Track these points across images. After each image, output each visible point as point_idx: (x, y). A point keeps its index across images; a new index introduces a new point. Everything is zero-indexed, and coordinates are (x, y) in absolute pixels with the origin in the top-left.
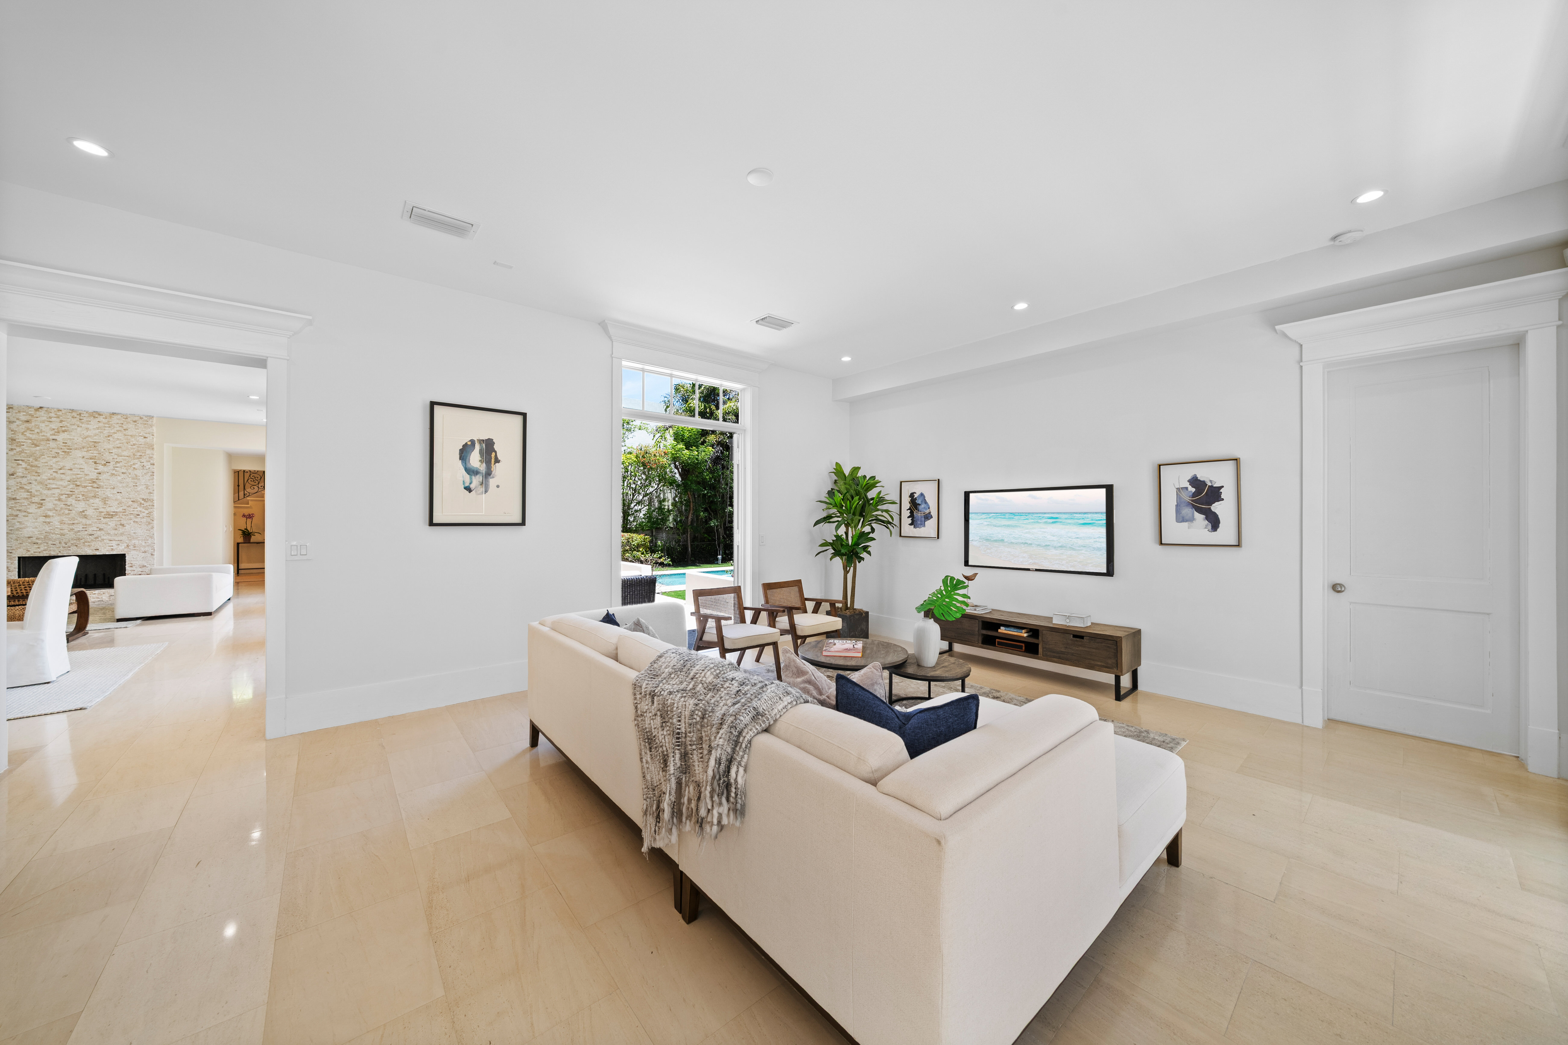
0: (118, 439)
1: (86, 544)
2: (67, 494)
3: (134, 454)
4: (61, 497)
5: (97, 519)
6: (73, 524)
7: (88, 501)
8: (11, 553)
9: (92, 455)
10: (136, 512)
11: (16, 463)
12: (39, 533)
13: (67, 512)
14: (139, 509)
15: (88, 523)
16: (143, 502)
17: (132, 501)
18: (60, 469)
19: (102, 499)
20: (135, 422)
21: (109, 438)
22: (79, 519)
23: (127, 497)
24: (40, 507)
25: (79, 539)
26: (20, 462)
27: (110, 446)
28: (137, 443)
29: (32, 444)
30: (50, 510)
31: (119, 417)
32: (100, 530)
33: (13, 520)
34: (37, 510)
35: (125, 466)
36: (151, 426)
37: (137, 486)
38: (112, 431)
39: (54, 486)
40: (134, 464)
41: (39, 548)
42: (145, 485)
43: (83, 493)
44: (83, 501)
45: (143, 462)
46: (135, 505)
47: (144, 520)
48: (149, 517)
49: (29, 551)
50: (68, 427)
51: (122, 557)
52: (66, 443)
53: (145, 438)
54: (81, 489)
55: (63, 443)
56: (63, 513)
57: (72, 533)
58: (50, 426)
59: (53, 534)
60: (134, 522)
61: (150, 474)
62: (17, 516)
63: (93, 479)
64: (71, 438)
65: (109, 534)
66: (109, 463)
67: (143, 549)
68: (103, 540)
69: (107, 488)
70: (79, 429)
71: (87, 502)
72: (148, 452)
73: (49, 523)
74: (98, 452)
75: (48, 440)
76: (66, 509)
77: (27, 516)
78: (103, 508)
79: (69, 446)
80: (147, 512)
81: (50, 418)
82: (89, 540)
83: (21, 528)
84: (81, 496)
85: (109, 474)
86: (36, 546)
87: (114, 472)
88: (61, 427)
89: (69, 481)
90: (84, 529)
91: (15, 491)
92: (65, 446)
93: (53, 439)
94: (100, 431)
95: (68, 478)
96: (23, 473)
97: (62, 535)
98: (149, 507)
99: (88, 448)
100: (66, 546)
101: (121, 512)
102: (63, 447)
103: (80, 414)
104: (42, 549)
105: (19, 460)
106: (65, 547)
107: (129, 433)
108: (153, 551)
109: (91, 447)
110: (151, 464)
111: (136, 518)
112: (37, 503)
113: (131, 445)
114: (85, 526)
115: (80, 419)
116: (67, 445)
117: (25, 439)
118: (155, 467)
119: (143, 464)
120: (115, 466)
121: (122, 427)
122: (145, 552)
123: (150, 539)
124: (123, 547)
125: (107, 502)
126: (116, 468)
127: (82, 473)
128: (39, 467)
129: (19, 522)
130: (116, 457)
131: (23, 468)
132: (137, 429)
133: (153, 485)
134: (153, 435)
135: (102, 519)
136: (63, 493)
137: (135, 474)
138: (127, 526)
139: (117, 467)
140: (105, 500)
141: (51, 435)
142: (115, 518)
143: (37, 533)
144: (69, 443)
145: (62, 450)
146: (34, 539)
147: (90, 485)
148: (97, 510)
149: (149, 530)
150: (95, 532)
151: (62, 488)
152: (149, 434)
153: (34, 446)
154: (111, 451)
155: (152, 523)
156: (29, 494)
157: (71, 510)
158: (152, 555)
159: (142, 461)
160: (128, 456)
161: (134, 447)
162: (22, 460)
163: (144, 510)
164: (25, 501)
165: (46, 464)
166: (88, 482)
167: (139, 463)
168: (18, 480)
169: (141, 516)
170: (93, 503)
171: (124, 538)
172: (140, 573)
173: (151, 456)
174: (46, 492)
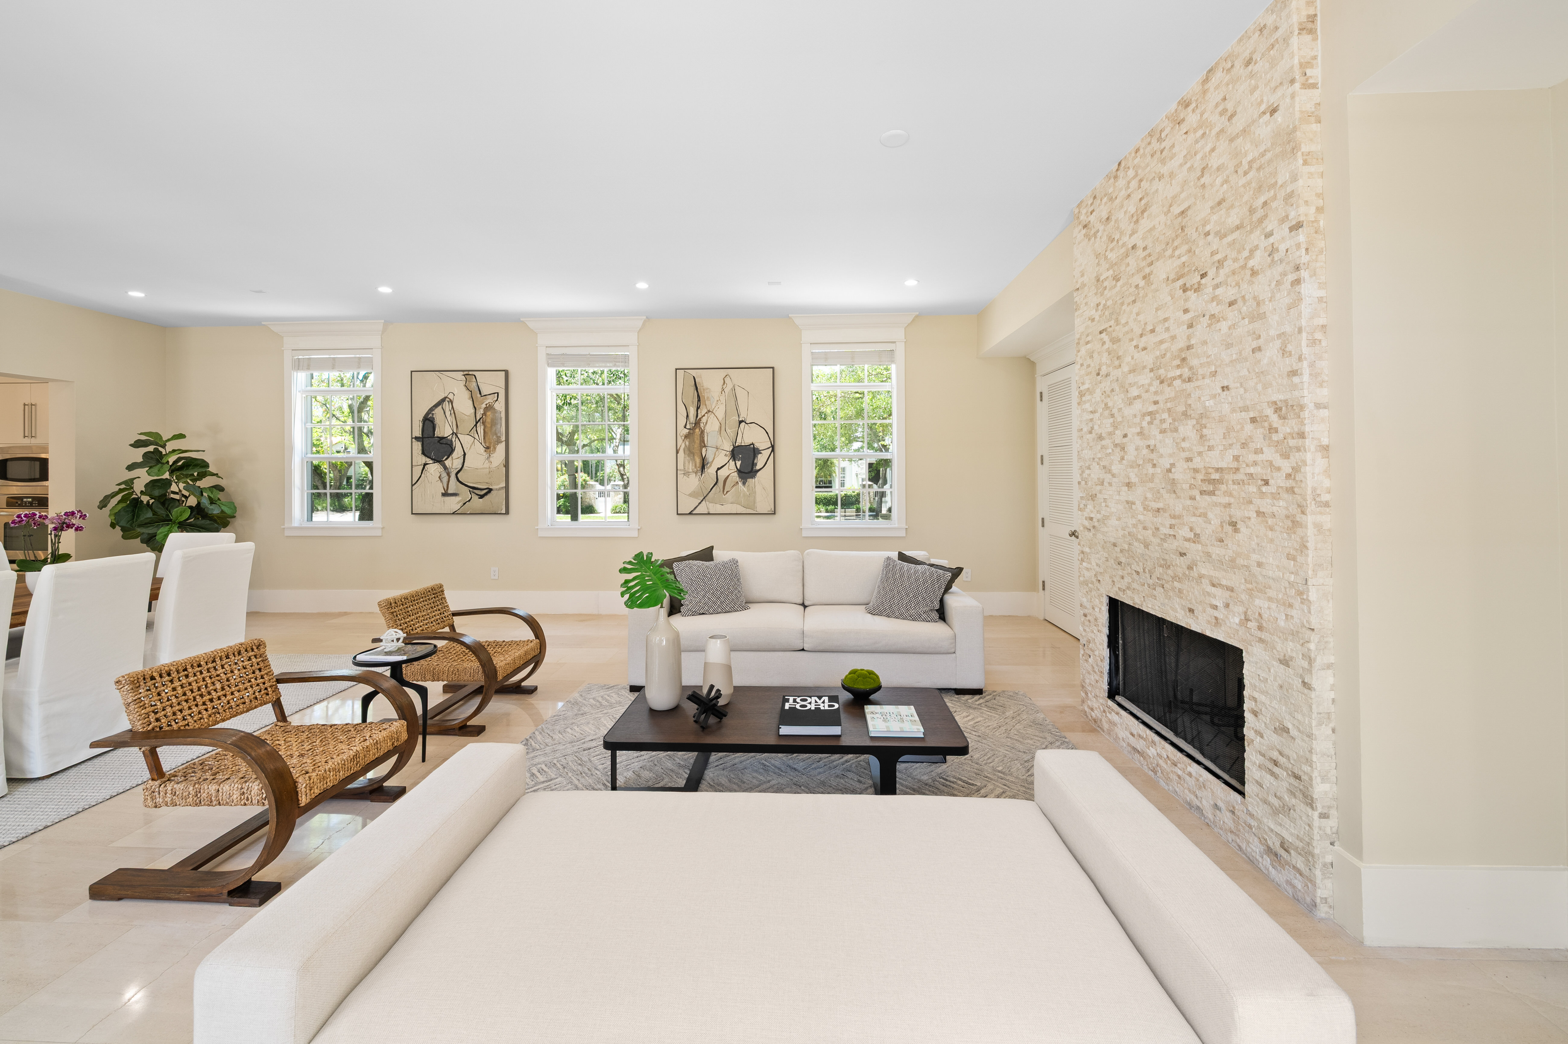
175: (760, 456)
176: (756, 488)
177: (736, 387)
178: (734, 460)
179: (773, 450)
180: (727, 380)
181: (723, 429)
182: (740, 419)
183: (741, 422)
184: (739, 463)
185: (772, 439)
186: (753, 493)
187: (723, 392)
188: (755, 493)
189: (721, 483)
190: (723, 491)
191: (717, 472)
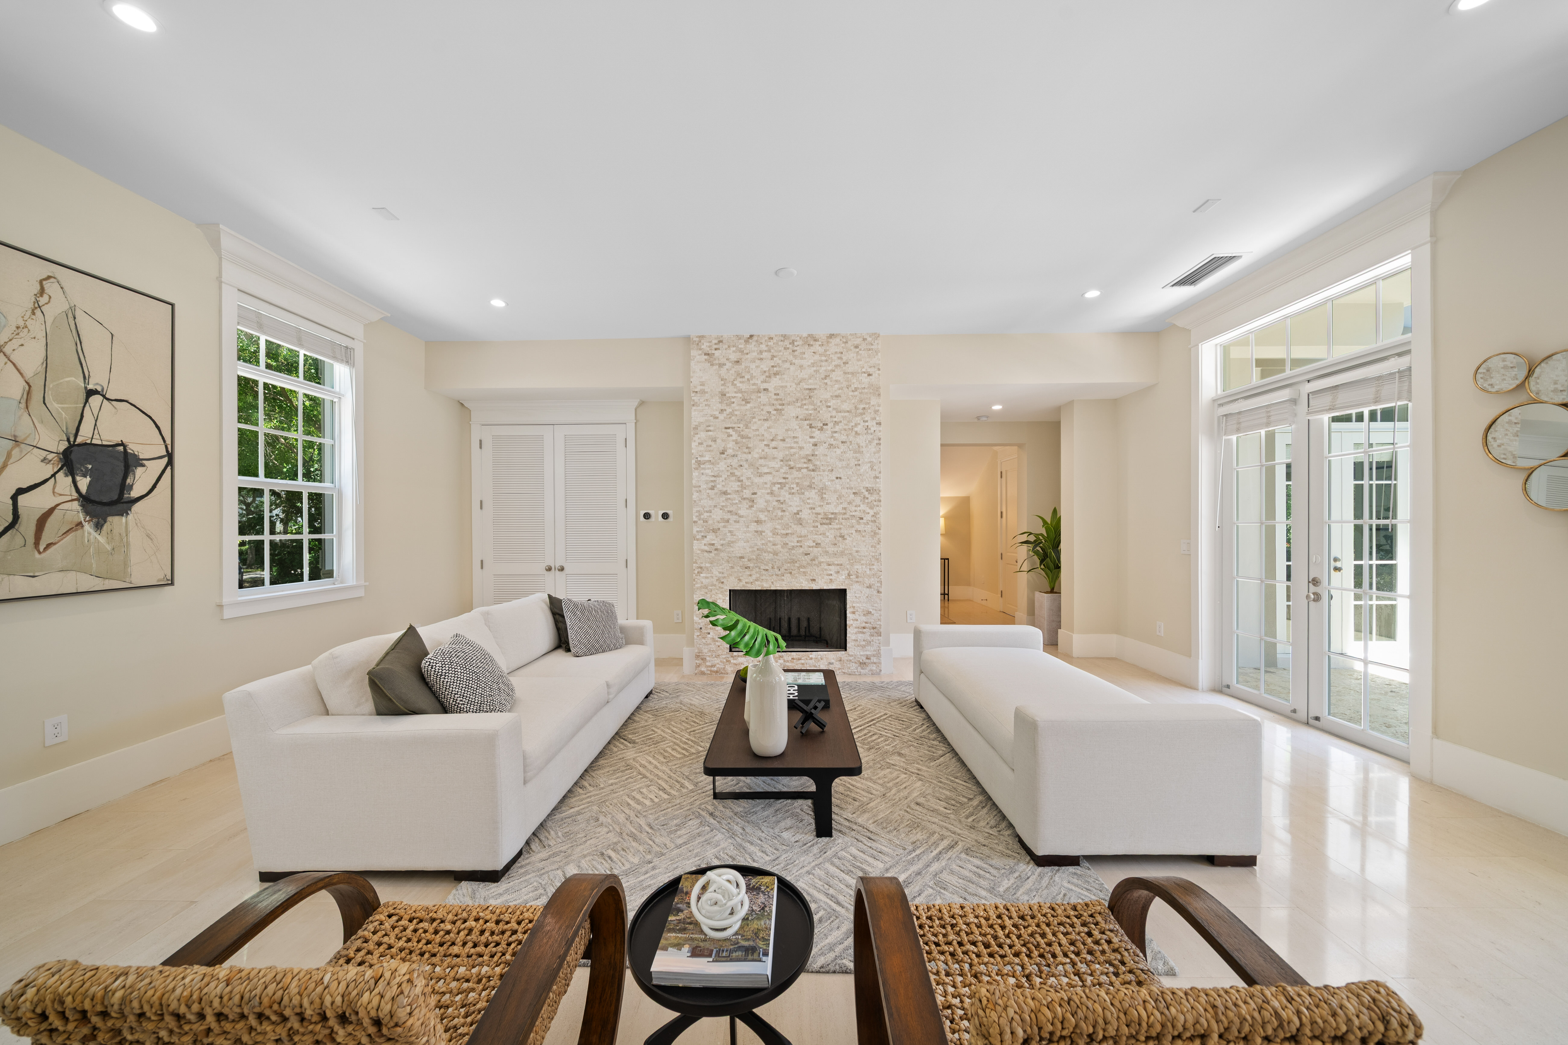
0: (836, 381)
1: (801, 570)
2: (780, 483)
3: (856, 407)
4: (774, 488)
5: (814, 527)
6: (787, 534)
7: (803, 494)
8: (723, 584)
9: (807, 412)
10: (857, 514)
11: (727, 433)
12: (751, 550)
13: (780, 514)
14: (863, 507)
15: (803, 533)
16: (866, 494)
17: (854, 493)
18: (772, 440)
19: (819, 491)
20: (857, 347)
21: (826, 381)
22: (793, 526)
23: (848, 486)
24: (752, 506)
25: (793, 562)
26: (730, 431)
27: (827, 395)
28: (859, 386)
29: (743, 400)
30: (762, 511)
31: (837, 340)
32: (818, 545)
34: (748, 511)
35: (845, 430)
36: (877, 352)
37: (859, 465)
38: (830, 368)
39: (766, 470)
40: (856, 425)
41: (751, 575)
42: (870, 462)
43: (797, 481)
44: (797, 495)
45: (867, 421)
46: (858, 500)
47: (868, 528)
48: (875, 521)
49: (740, 580)
50: (780, 367)
51: (841, 594)
52: (778, 394)
53: (869, 375)
54: (795, 474)
55: (775, 394)
56: (776, 516)
57: (786, 550)
58: (762, 366)
59: (765, 552)
60: (856, 531)
61: (876, 442)
62: (728, 521)
63: (808, 455)
64: (784, 384)
65: (827, 552)
66: (827, 425)
67: (867, 582)
68: (820, 563)
69: (824, 471)
70: (792, 368)
71: (802, 496)
72: (874, 401)
73: (762, 532)
74: (813, 407)
75: (759, 392)
76: (779, 508)
77: (738, 522)
78: (820, 506)
79: (781, 400)
80: (872, 512)
81: (761, 352)
82: (804, 563)
83: (733, 542)
84: (794, 486)
85: (826, 445)
86: (748, 572)
87: (832, 441)
88: (773, 366)
89: (782, 461)
90: (799, 544)
91: (725, 479)
92: (777, 400)
93: (764, 390)
94: (815, 368)
95: (780, 455)
96: (733, 449)
97: (776, 553)
98: (875, 503)
99: (802, 400)
100: (780, 573)
101: (840, 513)
102: (775, 402)
103: (793, 343)
104: (754, 577)
105: (728, 428)
106: (777, 575)
107: (850, 368)
108: (879, 585)
109: (805, 399)
110: (877, 424)
111: (859, 523)
112: (748, 499)
113: (853, 391)
114: (800, 539)
115: (794, 351)
116: (778, 397)
117: (735, 392)
118: (881, 429)
119: (867, 424)
120: (833, 430)
121: (840, 358)
122: (870, 587)
123: (876, 564)
124: (844, 577)
125: (824, 496)
126: (835, 435)
127: (795, 445)
128: (750, 438)
129: (730, 532)
130: (834, 413)
131: (733, 441)
132: (859, 360)
133: (880, 462)
134: (879, 369)
135: (819, 526)
136: (775, 481)
137: (858, 444)
138: (848, 538)
139: (836, 432)
140: (822, 492)
141: (762, 382)
142: (835, 525)
143: (748, 550)
144: (782, 396)
145: (774, 407)
146: (746, 560)
147: (805, 466)
148: (814, 511)
149: (875, 547)
150: (811, 549)
151: (774, 473)
152: (874, 367)
153: (744, 402)
154: (829, 404)
155: (878, 534)
156: (740, 483)
157: (784, 511)
158: (878, 592)
159: (866, 419)
160: (848, 412)
161: (856, 393)
162: (733, 428)
163: (868, 510)
165: (757, 433)
166: (803, 460)
167: (862, 424)
168: (729, 461)
169: (864, 521)
170: (809, 499)
171: (844, 560)
172: (864, 625)
173: (877, 408)
174: (757, 480)
175: (139, 471)
176: (131, 535)
177: (79, 314)
178: (72, 473)
179: (170, 463)
180: (50, 287)
181: (37, 396)
182: (90, 387)
183: (90, 393)
184: (83, 483)
185: (169, 441)
186: (123, 545)
187: (38, 312)
188: (128, 544)
189: (27, 525)
190: (37, 544)
191: (14, 498)
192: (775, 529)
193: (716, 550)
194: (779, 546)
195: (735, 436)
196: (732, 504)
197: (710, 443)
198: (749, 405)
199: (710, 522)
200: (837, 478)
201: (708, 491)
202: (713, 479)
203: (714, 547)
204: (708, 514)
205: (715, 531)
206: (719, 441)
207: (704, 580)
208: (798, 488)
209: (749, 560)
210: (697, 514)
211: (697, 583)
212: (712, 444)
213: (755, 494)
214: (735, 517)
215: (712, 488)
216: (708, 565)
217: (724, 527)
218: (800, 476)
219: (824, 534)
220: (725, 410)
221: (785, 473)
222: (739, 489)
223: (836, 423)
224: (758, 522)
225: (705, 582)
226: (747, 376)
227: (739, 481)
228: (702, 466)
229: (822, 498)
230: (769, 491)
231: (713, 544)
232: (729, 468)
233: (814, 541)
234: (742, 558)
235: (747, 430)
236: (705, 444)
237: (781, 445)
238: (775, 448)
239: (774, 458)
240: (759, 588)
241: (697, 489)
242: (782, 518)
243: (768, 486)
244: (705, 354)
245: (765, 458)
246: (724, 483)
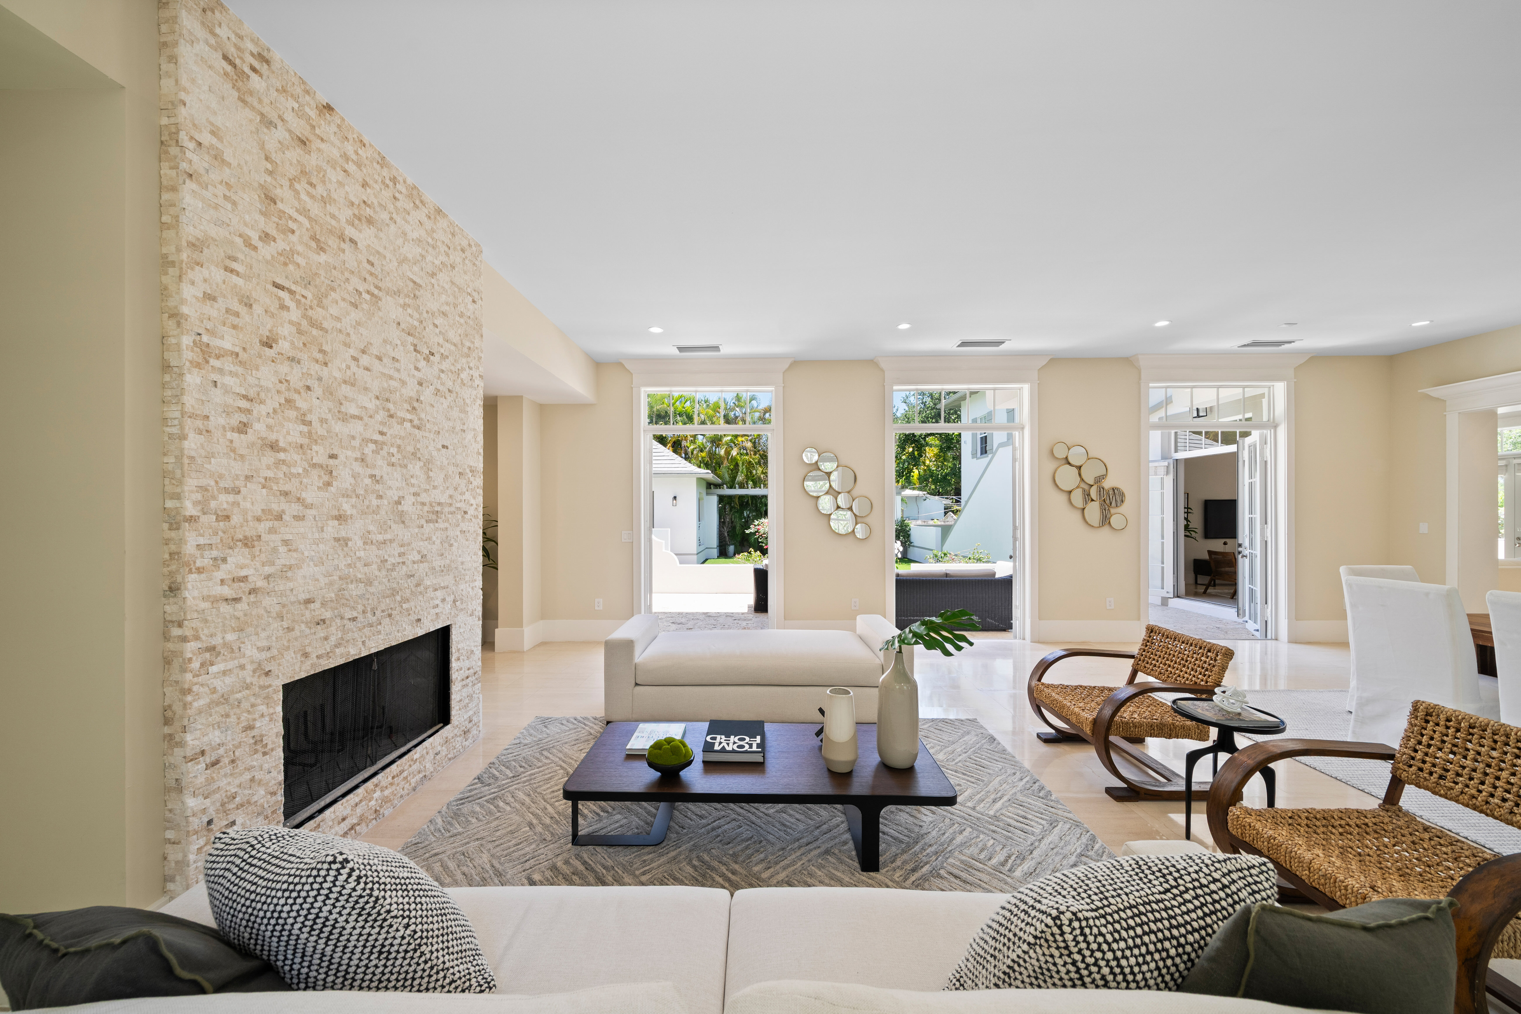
1: (403, 605)
2: (375, 442)
3: (461, 343)
4: (366, 450)
5: (418, 526)
6: (385, 542)
7: (406, 466)
8: (268, 673)
9: (410, 321)
10: (464, 505)
11: (277, 297)
12: (326, 580)
13: (375, 502)
14: (467, 495)
15: (405, 539)
16: (470, 475)
17: (460, 473)
18: (363, 351)
19: (424, 465)
20: (463, 250)
21: (432, 282)
22: (394, 526)
23: (454, 461)
24: (328, 484)
25: (393, 593)
26: (285, 297)
27: (434, 305)
28: (464, 311)
29: (312, 238)
30: (346, 495)
31: (445, 223)
32: (423, 557)
33: (273, 537)
34: (322, 494)
35: (452, 372)
36: (480, 273)
37: (464, 431)
38: (436, 263)
39: (353, 410)
40: (462, 369)
41: (326, 638)
43: (399, 442)
44: (399, 469)
45: (471, 369)
46: (463, 484)
49: (306, 655)
51: (445, 634)
53: (474, 301)
54: (396, 428)
55: (368, 260)
56: (368, 507)
57: (384, 572)
59: (351, 582)
60: (461, 531)
63: (411, 398)
65: (434, 569)
66: (433, 354)
67: (471, 607)
68: (426, 588)
69: (430, 431)
72: (477, 342)
73: (346, 540)
75: (341, 238)
76: (372, 491)
77: (303, 518)
78: (425, 490)
79: (376, 278)
80: (475, 503)
81: (345, 156)
82: (407, 593)
83: (290, 567)
84: (394, 450)
85: (432, 389)
86: (321, 632)
87: (438, 384)
88: (364, 203)
89: (377, 398)
90: (400, 559)
92: (371, 274)
93: (351, 239)
94: (420, 251)
95: (375, 386)
96: (292, 343)
97: (369, 583)
99: (406, 296)
101: (447, 504)
102: (368, 277)
103: (394, 180)
104: (333, 640)
105: (282, 288)
107: (456, 278)
111: (463, 519)
112: (321, 466)
113: (459, 315)
115: (394, 197)
116: (372, 268)
117: (297, 211)
119: (471, 372)
120: (439, 366)
121: (445, 256)
124: (450, 606)
125: (430, 474)
126: (442, 375)
127: (396, 375)
129: (286, 542)
130: (441, 340)
131: (291, 322)
132: (465, 272)
134: (482, 299)
135: (424, 526)
137: (465, 399)
138: (454, 543)
139: (442, 371)
140: (427, 467)
142: (441, 525)
143: (323, 581)
144: (377, 269)
145: (366, 286)
147: (408, 416)
150: (416, 566)
153: (313, 244)
154: (435, 322)
156: (305, 429)
157: (381, 497)
159: (471, 365)
161: (461, 321)
163: (473, 500)
164: (296, 457)
166: (405, 406)
168: (284, 368)
169: (467, 515)
170: (412, 476)
171: (450, 579)
174: (338, 427)
192: (369, 532)
193: (253, 591)
194: (374, 566)
195: (295, 314)
196: (289, 476)
197: (236, 306)
198: (323, 258)
199: (236, 519)
200: (443, 446)
201: (230, 435)
202: (244, 404)
203: (245, 587)
204: (231, 498)
205: (248, 543)
206: (258, 309)
207: (218, 683)
208: (400, 456)
209: (323, 604)
210: (198, 496)
211: (198, 696)
212: (243, 310)
213: (333, 456)
214: (295, 508)
215: (243, 428)
216: (230, 637)
217: (272, 531)
218: (403, 434)
219: (430, 539)
220: (274, 240)
221: (382, 423)
222: (305, 441)
223: (444, 357)
224: (340, 518)
225: (222, 685)
226: (320, 190)
227: (305, 423)
228: (213, 362)
229: (428, 477)
230: (359, 456)
231: (244, 579)
232: (283, 387)
233: (419, 552)
234: (309, 601)
235: (320, 310)
236: (221, 304)
237: (377, 366)
238: (367, 369)
239: (366, 389)
240: (341, 661)
241: (199, 423)
242: (376, 511)
243: (356, 443)
244: (225, 58)
245: (353, 385)
246: (270, 421)
